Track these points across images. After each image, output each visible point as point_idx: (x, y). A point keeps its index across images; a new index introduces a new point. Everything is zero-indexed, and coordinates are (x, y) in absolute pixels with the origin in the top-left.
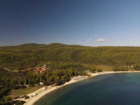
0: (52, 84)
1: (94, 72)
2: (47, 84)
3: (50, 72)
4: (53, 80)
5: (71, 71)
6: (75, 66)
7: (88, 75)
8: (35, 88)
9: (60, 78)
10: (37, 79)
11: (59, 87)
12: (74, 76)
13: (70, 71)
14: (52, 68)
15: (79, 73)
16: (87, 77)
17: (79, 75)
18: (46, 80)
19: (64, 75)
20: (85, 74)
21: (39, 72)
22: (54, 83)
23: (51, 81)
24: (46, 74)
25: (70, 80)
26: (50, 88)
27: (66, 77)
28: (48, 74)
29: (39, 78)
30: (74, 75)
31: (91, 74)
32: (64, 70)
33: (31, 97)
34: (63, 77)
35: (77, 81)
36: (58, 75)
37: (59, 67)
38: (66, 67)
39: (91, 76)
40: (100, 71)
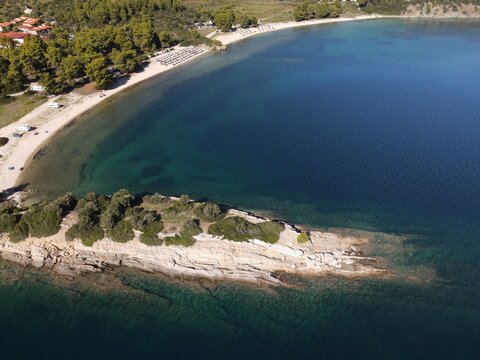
0: (80, 85)
1: (228, 28)
2: (59, 88)
3: (59, 40)
4: (81, 72)
5: (145, 31)
6: (156, 8)
7: (209, 42)
8: (19, 105)
9: (109, 62)
10: (12, 72)
11: (109, 93)
12: (159, 48)
13: (141, 28)
14: (61, 20)
15: (175, 37)
16: (204, 49)
17: (175, 43)
18: (52, 72)
19: (119, 48)
20: (200, 39)
21: (13, 44)
22: (87, 81)
23: (73, 77)
24: (44, 47)
25: (147, 64)
26: (78, 102)
27: (130, 56)
28: (51, 49)
29: (20, 69)
30: (157, 43)
31: (219, 38)
32: (118, 29)
33: (12, 140)
34: (116, 56)
35: (170, 67)
36: (97, 50)
37: (94, 14)
38: (123, 14)
39: (219, 44)
40: (250, 23)
